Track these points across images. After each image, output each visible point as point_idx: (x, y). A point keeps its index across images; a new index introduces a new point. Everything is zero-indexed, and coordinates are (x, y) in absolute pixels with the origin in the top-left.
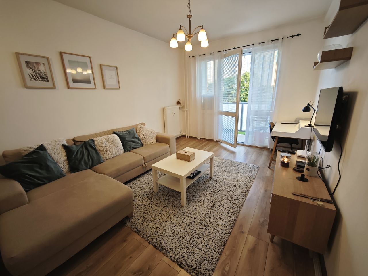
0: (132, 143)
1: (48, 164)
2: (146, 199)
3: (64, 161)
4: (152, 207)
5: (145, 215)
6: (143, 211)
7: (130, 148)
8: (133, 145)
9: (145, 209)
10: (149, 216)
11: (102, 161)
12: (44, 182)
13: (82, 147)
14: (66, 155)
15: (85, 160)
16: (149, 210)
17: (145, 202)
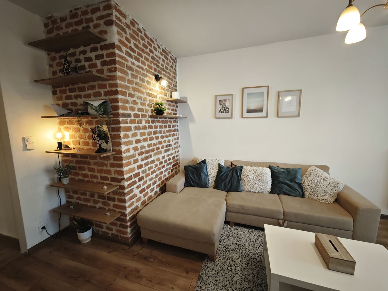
0: (286, 186)
1: (201, 174)
2: (244, 260)
3: (214, 177)
4: (235, 274)
5: (221, 273)
6: (226, 267)
7: (280, 191)
8: (286, 189)
9: (229, 268)
10: (222, 278)
11: (239, 191)
12: (195, 185)
13: (230, 170)
14: (217, 172)
15: (226, 182)
16: (230, 273)
17: (239, 262)
